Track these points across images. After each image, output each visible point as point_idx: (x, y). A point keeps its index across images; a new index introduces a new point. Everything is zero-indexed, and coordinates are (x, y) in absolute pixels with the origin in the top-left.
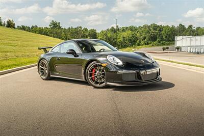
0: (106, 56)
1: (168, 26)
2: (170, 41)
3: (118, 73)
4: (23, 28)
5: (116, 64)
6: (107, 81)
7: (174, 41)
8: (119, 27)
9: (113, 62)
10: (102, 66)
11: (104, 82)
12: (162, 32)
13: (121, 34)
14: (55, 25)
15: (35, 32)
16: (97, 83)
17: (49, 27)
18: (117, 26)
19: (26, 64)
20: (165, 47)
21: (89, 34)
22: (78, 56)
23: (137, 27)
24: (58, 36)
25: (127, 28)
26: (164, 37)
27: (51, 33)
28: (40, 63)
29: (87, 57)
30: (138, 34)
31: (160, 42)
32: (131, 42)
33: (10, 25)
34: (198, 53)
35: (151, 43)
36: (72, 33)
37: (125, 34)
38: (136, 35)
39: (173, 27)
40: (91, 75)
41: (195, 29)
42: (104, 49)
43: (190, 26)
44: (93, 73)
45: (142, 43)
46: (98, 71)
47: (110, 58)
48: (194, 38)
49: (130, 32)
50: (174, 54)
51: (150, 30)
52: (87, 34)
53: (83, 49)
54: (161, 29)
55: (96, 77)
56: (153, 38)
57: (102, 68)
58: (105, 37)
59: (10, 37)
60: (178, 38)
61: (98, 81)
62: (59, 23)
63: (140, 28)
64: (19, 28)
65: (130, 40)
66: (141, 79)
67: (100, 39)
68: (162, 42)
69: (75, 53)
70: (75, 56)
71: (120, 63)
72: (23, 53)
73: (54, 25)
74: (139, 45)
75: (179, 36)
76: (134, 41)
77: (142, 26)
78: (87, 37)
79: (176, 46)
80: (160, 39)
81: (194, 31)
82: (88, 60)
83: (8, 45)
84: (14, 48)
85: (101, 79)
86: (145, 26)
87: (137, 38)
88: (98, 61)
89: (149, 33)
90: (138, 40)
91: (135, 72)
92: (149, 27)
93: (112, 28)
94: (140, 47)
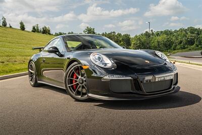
3: (102, 80)
6: (89, 92)
10: (83, 69)
12: (201, 36)
13: (155, 38)
16: (78, 93)
18: (152, 31)
21: (123, 39)
23: (173, 31)
25: (162, 32)
30: (174, 38)
31: (198, 46)
32: (166, 47)
35: (187, 48)
37: (160, 38)
38: (172, 39)
40: (71, 82)
44: (74, 79)
45: (178, 47)
46: (80, 77)
49: (165, 36)
51: (187, 34)
52: (121, 39)
54: (199, 32)
55: (78, 84)
56: (191, 42)
58: (138, 42)
62: (94, 29)
63: (176, 31)
64: (57, 35)
65: (165, 45)
68: (200, 46)
69: (58, 52)
73: (89, 31)
74: (174, 50)
76: (169, 45)
77: (178, 29)
80: (198, 43)
85: (83, 87)
86: (181, 30)
87: (172, 43)
89: (186, 37)
90: (174, 45)
91: (130, 78)
92: (185, 31)
93: (147, 32)
94: (176, 51)
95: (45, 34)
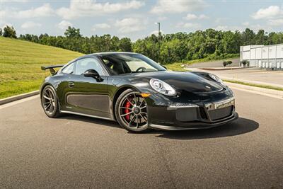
0: (147, 79)
1: (230, 31)
2: (233, 52)
3: (168, 109)
4: (29, 38)
5: (164, 93)
6: (150, 122)
7: (239, 52)
8: (162, 35)
9: (159, 91)
10: (141, 96)
11: (145, 123)
12: (223, 41)
13: (165, 44)
14: (73, 33)
15: (46, 43)
17: (65, 36)
18: (160, 33)
19: (28, 90)
20: (227, 61)
21: (121, 45)
22: (102, 80)
23: (188, 34)
24: (77, 48)
25: (173, 35)
26: (225, 47)
27: (67, 44)
28: (44, 91)
29: (117, 82)
30: (189, 44)
31: (219, 54)
32: (180, 56)
33: (9, 33)
34: (273, 69)
35: (206, 57)
36: (96, 44)
37: (171, 44)
38: (186, 45)
39: (237, 33)
40: (123, 111)
41: (267, 35)
42: (143, 68)
43: (261, 32)
44: (127, 108)
45: (195, 56)
46: (135, 105)
47: (155, 84)
48: (266, 48)
49: (177, 41)
50: (239, 71)
51: (206, 38)
52: (118, 45)
53: (112, 67)
54: (220, 36)
55: (133, 114)
56: (210, 50)
57: (141, 100)
58: (142, 49)
59: (8, 51)
60: (244, 48)
61: (136, 121)
62: (78, 30)
63: (191, 35)
64: (23, 38)
65: (178, 53)
66: (207, 118)
67: (137, 52)
68: (222, 55)
69: (98, 75)
70: (98, 81)
71: (172, 92)
72: (26, 74)
73: (71, 32)
74: (190, 59)
75: (246, 45)
76: (184, 53)
77: (194, 32)
78: (118, 49)
79: (241, 60)
80: (219, 51)
81: (266, 38)
82: (118, 86)
83: (5, 63)
84: (12, 66)
85: (139, 117)
86: (198, 33)
87: (187, 50)
88: (134, 89)
89: (204, 42)
90: (189, 53)
91: (196, 106)
92: (204, 34)
93: (153, 35)
94: (192, 61)
95: (8, 38)
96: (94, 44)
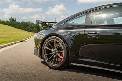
14: (13, 20)
17: (10, 21)
27: (10, 24)
52: (34, 26)
96: (23, 25)
